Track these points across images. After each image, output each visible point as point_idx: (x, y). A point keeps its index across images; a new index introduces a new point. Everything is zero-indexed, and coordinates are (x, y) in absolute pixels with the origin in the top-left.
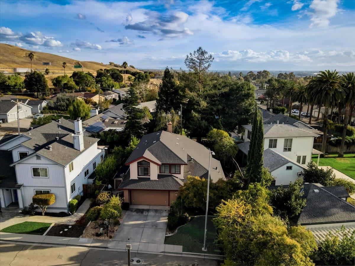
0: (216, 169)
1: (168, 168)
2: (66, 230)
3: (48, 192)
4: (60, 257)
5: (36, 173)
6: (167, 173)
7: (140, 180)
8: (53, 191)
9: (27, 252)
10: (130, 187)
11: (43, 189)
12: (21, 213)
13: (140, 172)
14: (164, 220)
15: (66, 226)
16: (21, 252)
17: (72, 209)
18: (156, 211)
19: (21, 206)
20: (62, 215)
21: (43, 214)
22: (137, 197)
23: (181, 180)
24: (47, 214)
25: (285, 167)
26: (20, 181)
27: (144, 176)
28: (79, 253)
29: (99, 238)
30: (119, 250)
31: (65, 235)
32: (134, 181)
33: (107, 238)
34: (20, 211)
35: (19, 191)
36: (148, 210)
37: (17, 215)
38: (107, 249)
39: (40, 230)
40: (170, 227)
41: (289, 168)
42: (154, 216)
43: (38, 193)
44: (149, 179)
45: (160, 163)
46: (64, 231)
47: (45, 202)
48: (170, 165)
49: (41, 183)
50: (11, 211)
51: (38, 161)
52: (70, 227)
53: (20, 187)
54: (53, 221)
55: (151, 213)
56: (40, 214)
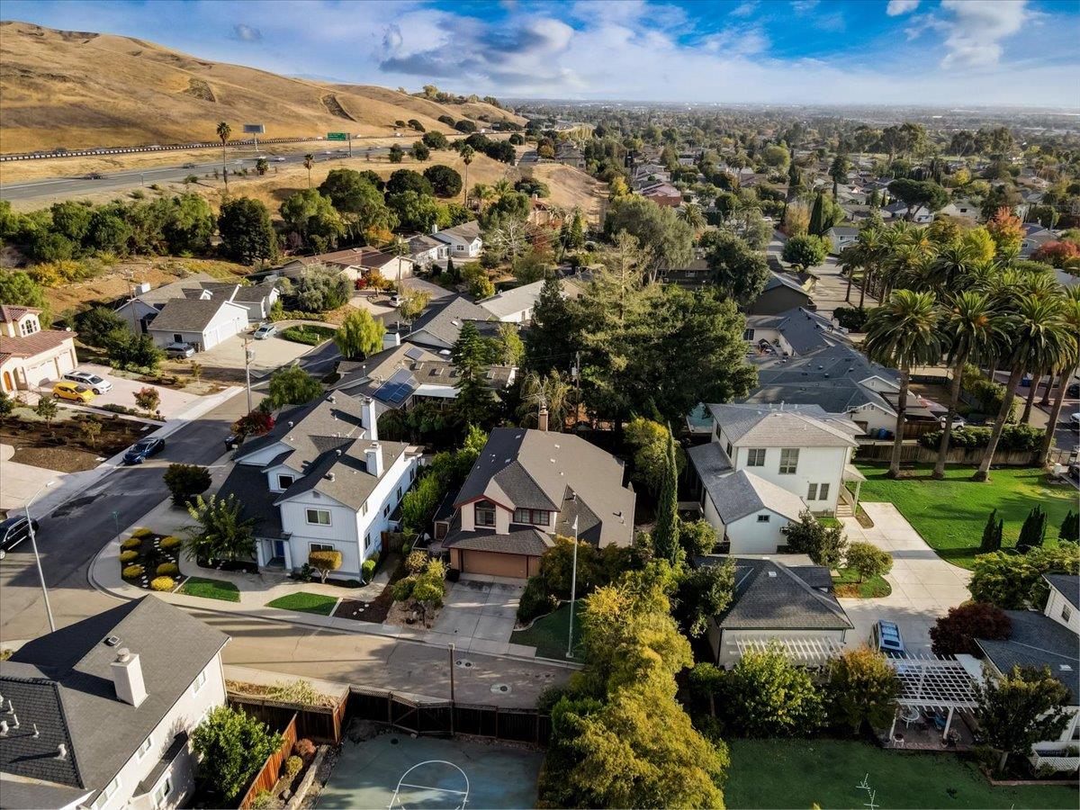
0: (620, 515)
1: (528, 514)
2: (361, 610)
3: (329, 549)
4: (357, 649)
5: (312, 516)
6: (526, 521)
7: (478, 533)
8: (337, 546)
9: (312, 638)
10: (462, 544)
11: (322, 543)
12: (289, 577)
13: (478, 519)
14: (514, 604)
15: (362, 604)
16: (304, 638)
17: (367, 575)
18: (504, 587)
19: (289, 566)
20: (351, 584)
21: (323, 581)
22: (473, 562)
23: (550, 536)
24: (329, 581)
25: (755, 516)
26: (287, 528)
27: (486, 525)
28: (384, 646)
29: (410, 626)
30: (440, 647)
31: (361, 617)
32: (468, 535)
33: (423, 628)
34: (288, 574)
35: (286, 544)
36: (490, 585)
37: (284, 579)
38: (423, 644)
39: (324, 607)
40: (523, 616)
41: (764, 519)
42: (499, 597)
43: (316, 548)
44: (493, 532)
45: (512, 507)
46: (358, 612)
47: (328, 565)
48: (532, 512)
49: (319, 533)
50: (274, 573)
51: (316, 500)
52: (367, 606)
53: (288, 537)
54: (341, 594)
55: (496, 591)
56: (318, 580)
